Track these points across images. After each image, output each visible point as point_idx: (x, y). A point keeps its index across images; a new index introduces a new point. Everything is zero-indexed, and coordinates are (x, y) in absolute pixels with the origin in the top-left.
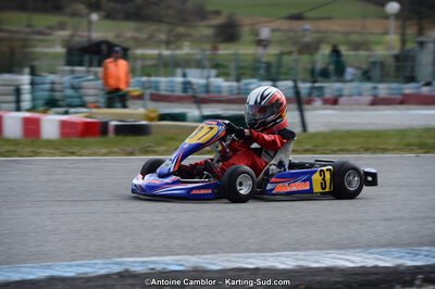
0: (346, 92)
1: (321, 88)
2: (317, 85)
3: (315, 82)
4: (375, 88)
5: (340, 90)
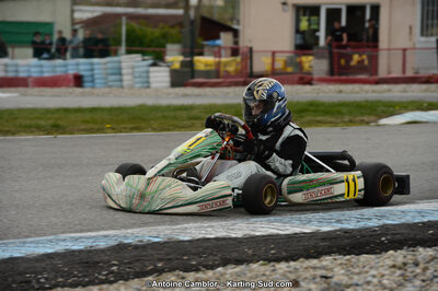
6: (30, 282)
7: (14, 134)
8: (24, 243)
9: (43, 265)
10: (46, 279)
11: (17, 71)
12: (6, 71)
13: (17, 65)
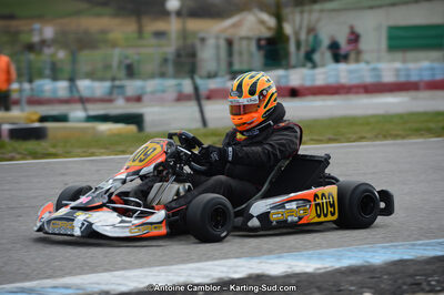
0: (149, 89)
1: (122, 87)
2: (117, 83)
3: (113, 79)
4: (179, 85)
5: (143, 88)
6: (420, 284)
7: (403, 137)
8: (414, 245)
9: (434, 267)
10: (438, 281)
11: (408, 75)
12: (397, 75)
13: (408, 70)
